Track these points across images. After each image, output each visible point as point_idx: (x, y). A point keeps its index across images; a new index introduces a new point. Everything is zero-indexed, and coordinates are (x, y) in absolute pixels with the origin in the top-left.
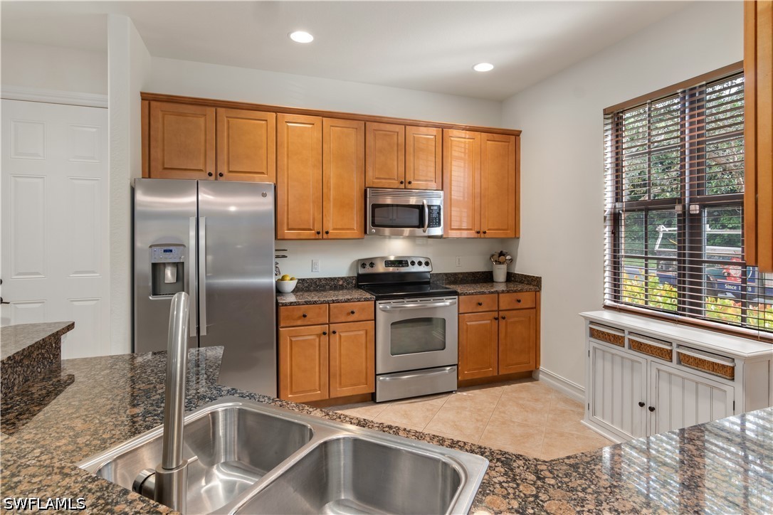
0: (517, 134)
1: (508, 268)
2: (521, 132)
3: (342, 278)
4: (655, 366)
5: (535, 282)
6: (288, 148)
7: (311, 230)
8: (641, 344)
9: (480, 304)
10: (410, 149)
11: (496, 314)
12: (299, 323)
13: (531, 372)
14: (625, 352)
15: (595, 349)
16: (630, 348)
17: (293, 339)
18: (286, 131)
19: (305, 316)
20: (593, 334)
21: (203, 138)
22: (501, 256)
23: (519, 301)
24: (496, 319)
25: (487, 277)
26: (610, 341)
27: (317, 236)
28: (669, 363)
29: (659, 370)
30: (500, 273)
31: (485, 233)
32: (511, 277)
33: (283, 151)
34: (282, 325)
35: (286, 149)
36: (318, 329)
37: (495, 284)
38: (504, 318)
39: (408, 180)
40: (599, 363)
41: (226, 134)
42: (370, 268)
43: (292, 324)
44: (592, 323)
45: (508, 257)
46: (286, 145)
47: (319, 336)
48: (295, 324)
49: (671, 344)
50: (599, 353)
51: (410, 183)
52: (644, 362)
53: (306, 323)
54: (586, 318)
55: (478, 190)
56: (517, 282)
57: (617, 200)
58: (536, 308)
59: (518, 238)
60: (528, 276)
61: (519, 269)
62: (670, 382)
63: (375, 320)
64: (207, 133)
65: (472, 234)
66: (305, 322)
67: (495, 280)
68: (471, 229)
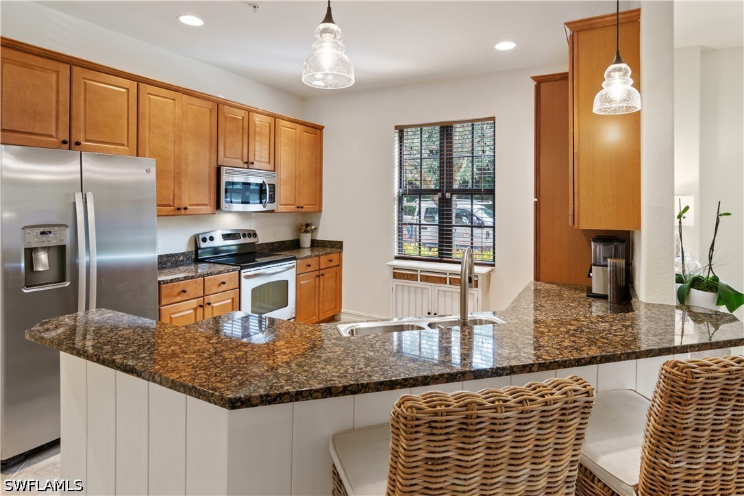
0: (321, 128)
1: (312, 237)
2: (324, 127)
3: (182, 254)
4: (437, 288)
5: (338, 246)
6: (149, 120)
7: (170, 206)
8: (428, 276)
9: (309, 266)
10: (252, 133)
11: (317, 273)
12: (178, 299)
13: (334, 316)
14: (419, 284)
15: (397, 285)
16: (421, 281)
17: (173, 316)
18: (147, 103)
19: (184, 291)
20: (396, 276)
21: (54, 97)
22: (307, 227)
23: (331, 261)
24: (318, 276)
25: (295, 245)
26: (408, 279)
27: (177, 212)
28: (445, 285)
29: (439, 290)
30: (306, 240)
31: (302, 207)
32: (315, 244)
33: (145, 124)
34: (163, 303)
35: (147, 122)
36: (194, 303)
37: (301, 250)
38: (323, 275)
39: (251, 161)
40: (400, 294)
41: (82, 98)
42: (211, 242)
43: (171, 302)
44: (394, 269)
45: (313, 227)
46: (147, 118)
47: (195, 309)
48: (174, 301)
49: (446, 274)
50: (399, 288)
51: (252, 163)
52: (430, 287)
53: (184, 299)
54: (390, 266)
55: (298, 172)
56: (320, 246)
57: (401, 187)
58: (339, 265)
59: (321, 211)
60: (332, 241)
61: (320, 236)
62: (445, 296)
63: (240, 288)
64: (60, 93)
65: (293, 208)
66: (184, 297)
67: (301, 246)
68: (293, 205)
